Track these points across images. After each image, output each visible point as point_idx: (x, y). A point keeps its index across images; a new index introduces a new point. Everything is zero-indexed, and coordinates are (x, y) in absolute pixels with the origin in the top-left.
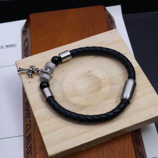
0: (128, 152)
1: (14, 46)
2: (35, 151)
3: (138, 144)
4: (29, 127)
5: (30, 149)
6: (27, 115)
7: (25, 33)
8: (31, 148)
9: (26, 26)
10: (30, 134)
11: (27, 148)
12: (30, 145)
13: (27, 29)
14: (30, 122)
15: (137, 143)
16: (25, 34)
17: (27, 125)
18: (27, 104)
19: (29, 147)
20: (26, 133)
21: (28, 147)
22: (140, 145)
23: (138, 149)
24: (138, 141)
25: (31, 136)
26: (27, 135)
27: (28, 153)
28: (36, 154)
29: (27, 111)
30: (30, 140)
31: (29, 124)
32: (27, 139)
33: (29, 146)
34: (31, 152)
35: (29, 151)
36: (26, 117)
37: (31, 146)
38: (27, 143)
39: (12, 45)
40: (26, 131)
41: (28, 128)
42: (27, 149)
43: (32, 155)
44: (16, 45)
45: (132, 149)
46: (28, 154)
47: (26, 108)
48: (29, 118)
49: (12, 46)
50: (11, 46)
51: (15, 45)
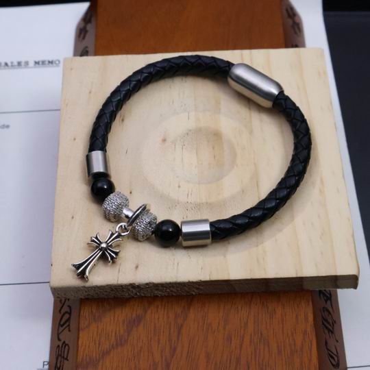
1: (54, 65)
2: (79, 323)
3: (326, 331)
5: (67, 316)
7: (82, 36)
8: (70, 314)
9: (87, 18)
11: (60, 313)
13: (89, 27)
15: (327, 328)
16: (84, 38)
19: (66, 312)
21: (63, 311)
22: (332, 332)
23: (326, 343)
24: (329, 323)
27: (62, 326)
28: (79, 331)
33: (65, 309)
34: (69, 325)
35: (66, 322)
37: (71, 310)
39: (51, 62)
42: (61, 316)
43: (69, 331)
44: (59, 61)
46: (61, 329)
49: (50, 65)
50: (47, 63)
51: (57, 62)
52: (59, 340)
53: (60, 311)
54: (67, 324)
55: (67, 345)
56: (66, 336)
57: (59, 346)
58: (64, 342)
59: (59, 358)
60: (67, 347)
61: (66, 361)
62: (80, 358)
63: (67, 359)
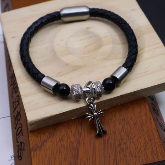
0: (146, 122)
3: (156, 114)
4: (17, 103)
5: (20, 129)
6: (14, 90)
8: (21, 127)
10: (19, 111)
12: (21, 124)
14: (17, 98)
15: (155, 112)
17: (14, 102)
18: (12, 77)
20: (14, 111)
21: (17, 128)
25: (20, 113)
26: (15, 114)
27: (18, 135)
29: (13, 85)
30: (19, 118)
31: (17, 101)
32: (15, 119)
33: (19, 126)
34: (22, 133)
36: (12, 93)
38: (16, 124)
40: (13, 110)
41: (16, 105)
42: (16, 130)
43: (23, 135)
45: (150, 118)
46: (18, 137)
47: (12, 82)
48: (16, 94)
52: (18, 142)
53: (16, 128)
54: (21, 133)
55: (23, 143)
56: (21, 139)
57: (18, 146)
58: (21, 142)
59: (20, 151)
60: (23, 144)
61: (23, 151)
62: (31, 146)
63: (24, 150)
